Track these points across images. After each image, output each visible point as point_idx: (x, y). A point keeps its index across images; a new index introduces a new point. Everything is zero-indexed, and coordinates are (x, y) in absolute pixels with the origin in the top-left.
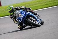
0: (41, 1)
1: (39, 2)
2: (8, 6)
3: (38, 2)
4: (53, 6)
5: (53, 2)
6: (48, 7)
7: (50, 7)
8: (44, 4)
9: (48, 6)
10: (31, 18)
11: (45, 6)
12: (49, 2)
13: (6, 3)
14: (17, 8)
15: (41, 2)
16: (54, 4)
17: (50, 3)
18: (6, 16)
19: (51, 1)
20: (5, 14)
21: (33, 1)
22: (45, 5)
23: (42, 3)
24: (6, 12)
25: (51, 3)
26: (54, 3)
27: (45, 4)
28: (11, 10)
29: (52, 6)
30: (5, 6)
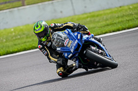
0: (97, 16)
1: (92, 19)
2: (12, 30)
3: (89, 19)
4: (128, 28)
5: (128, 18)
6: (114, 31)
7: (119, 30)
8: (104, 23)
9: (114, 28)
10: (93, 48)
11: (107, 29)
12: (118, 17)
13: (7, 23)
14: (55, 26)
15: (97, 19)
16: (131, 24)
17: (120, 20)
18: (7, 54)
19: (122, 17)
20: (4, 49)
21: (77, 17)
22: (108, 25)
23: (98, 22)
24: (8, 43)
25: (122, 22)
26: (131, 20)
27: (108, 22)
28: (42, 30)
29: (125, 29)
30: (5, 29)
